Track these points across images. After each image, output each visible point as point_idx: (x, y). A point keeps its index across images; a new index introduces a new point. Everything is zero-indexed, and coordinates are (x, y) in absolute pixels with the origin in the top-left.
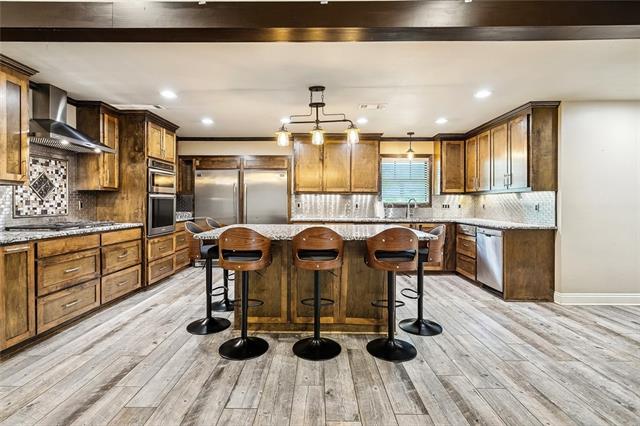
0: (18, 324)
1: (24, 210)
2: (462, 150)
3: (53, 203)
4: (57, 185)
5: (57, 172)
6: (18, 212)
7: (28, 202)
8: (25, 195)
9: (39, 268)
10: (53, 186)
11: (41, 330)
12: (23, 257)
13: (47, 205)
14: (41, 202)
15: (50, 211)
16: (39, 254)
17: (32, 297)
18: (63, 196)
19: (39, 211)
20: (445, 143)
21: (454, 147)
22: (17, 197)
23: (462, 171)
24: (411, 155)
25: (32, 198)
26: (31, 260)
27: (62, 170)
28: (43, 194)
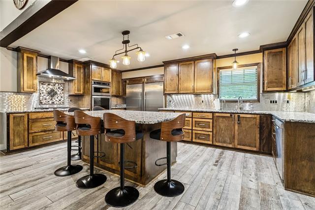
0: (20, 142)
1: (44, 102)
2: (284, 55)
3: (57, 99)
4: (59, 93)
5: (59, 88)
6: (41, 103)
7: (45, 99)
8: (44, 97)
9: (30, 123)
10: (56, 93)
11: (31, 145)
12: (22, 118)
13: (54, 100)
14: (51, 99)
15: (55, 102)
16: (30, 118)
17: (26, 133)
18: (62, 97)
19: (50, 102)
20: (266, 52)
21: (275, 54)
22: (41, 97)
23: (284, 73)
24: (235, 65)
25: (48, 98)
26: (26, 119)
27: (61, 87)
28: (52, 96)
